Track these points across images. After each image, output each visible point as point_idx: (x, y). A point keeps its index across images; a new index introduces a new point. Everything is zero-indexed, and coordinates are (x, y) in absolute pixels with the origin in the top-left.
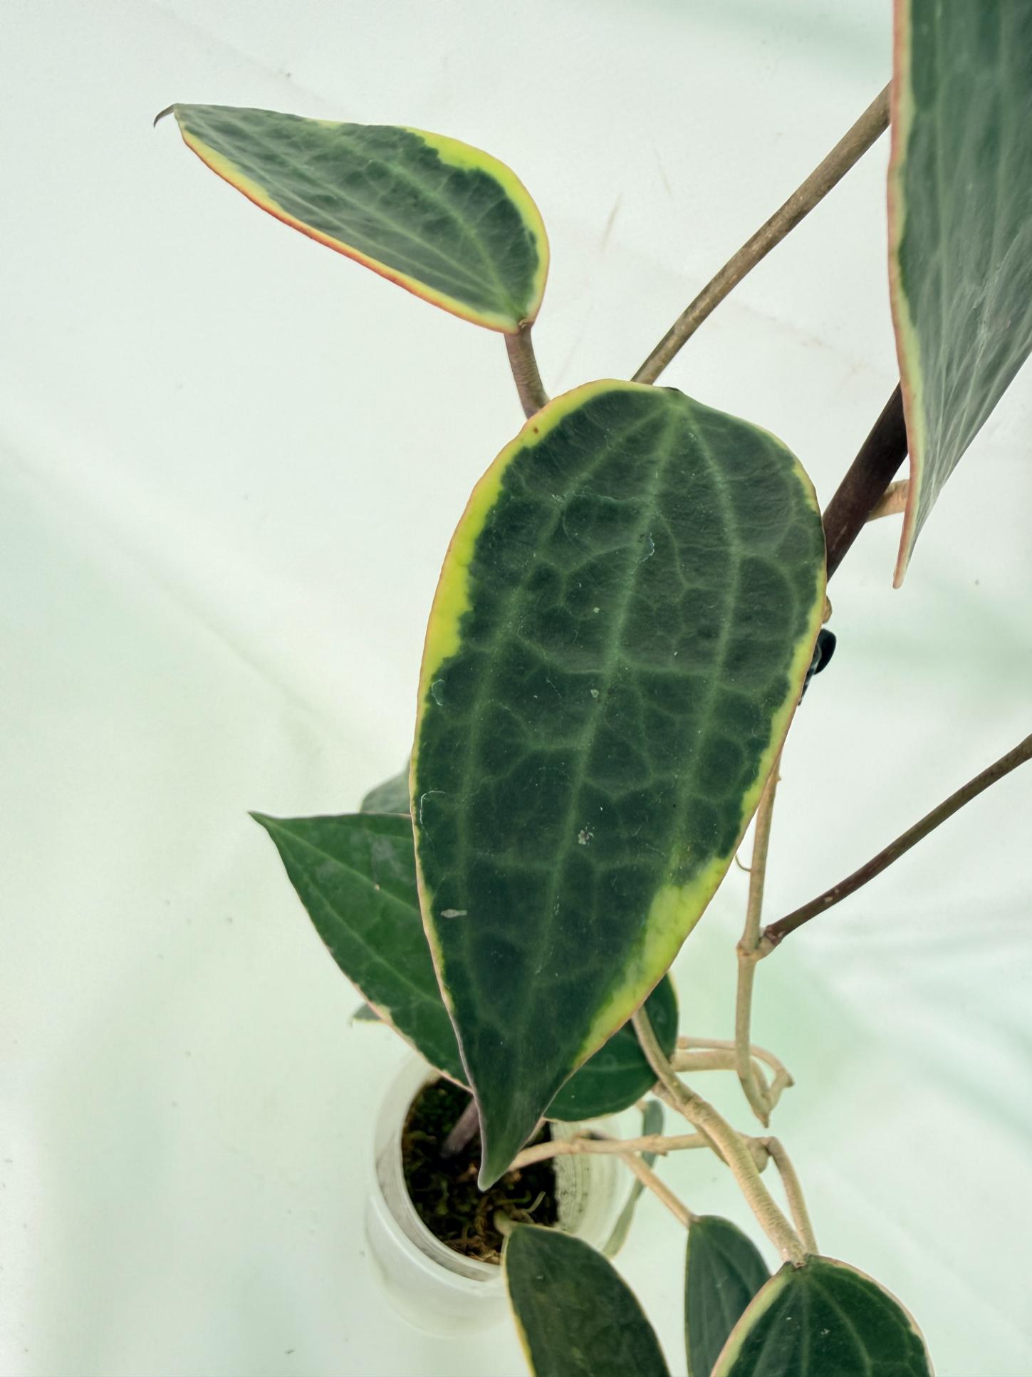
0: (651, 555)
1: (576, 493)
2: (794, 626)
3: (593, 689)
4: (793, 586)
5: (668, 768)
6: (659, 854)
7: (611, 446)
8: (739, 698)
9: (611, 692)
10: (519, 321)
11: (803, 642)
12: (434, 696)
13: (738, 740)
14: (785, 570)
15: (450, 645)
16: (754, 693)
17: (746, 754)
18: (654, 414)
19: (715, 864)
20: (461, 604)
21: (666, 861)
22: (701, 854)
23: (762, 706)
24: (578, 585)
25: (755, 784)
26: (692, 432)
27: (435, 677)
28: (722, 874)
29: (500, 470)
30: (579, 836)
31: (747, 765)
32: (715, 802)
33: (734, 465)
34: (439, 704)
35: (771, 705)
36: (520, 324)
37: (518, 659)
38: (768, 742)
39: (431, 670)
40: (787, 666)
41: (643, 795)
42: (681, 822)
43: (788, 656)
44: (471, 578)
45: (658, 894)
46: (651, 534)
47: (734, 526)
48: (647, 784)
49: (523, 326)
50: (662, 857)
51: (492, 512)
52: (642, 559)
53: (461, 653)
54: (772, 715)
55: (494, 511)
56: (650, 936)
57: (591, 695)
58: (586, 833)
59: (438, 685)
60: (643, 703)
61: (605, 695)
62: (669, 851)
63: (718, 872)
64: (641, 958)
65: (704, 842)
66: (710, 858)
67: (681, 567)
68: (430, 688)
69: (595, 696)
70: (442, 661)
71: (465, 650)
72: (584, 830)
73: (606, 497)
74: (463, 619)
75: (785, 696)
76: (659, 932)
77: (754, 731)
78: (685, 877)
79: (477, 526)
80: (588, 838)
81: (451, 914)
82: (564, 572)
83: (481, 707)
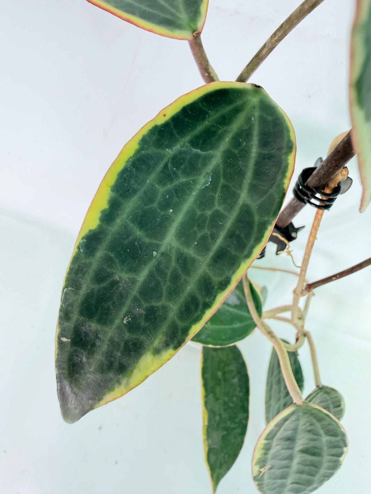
0: (207, 185)
1: (180, 147)
2: (246, 252)
3: (155, 251)
4: (256, 229)
5: (170, 300)
6: (151, 338)
7: (208, 121)
8: (209, 278)
9: (163, 254)
10: (193, 33)
11: (245, 262)
12: (80, 247)
13: (201, 300)
14: (257, 218)
15: (94, 224)
16: (216, 279)
17: (201, 307)
18: (239, 103)
19: (170, 351)
20: (104, 205)
21: (152, 343)
22: (167, 345)
23: (216, 287)
24: (166, 197)
25: (199, 324)
26: (254, 117)
27: (83, 238)
28: (172, 356)
29: (140, 137)
30: (125, 319)
31: (199, 313)
32: (181, 324)
33: (264, 143)
34: (81, 251)
35: (219, 289)
36: (194, 34)
37: (125, 232)
38: (211, 306)
39: (83, 234)
40: (234, 273)
41: (156, 309)
42: (164, 327)
43: (237, 266)
44: (111, 192)
45: (144, 355)
46: (211, 174)
47: (249, 181)
48: (159, 304)
49: (195, 35)
50: (152, 340)
51: (129, 160)
52: (202, 187)
53: (97, 228)
54: (218, 294)
55: (131, 159)
56: (136, 371)
57: (153, 254)
58: (128, 318)
59: (84, 242)
60: (173, 264)
61: (159, 255)
62: (155, 339)
63: (170, 355)
64: (129, 378)
65: (170, 340)
66: (169, 348)
67: (218, 195)
68: (80, 243)
69: (154, 255)
70: (88, 231)
71: (100, 227)
72: (128, 317)
73: (197, 150)
74: (103, 212)
75: (226, 287)
76: (140, 370)
77: (208, 298)
78: (157, 352)
79: (120, 167)
80: (128, 321)
81: (64, 339)
82: (161, 190)
83: (100, 254)
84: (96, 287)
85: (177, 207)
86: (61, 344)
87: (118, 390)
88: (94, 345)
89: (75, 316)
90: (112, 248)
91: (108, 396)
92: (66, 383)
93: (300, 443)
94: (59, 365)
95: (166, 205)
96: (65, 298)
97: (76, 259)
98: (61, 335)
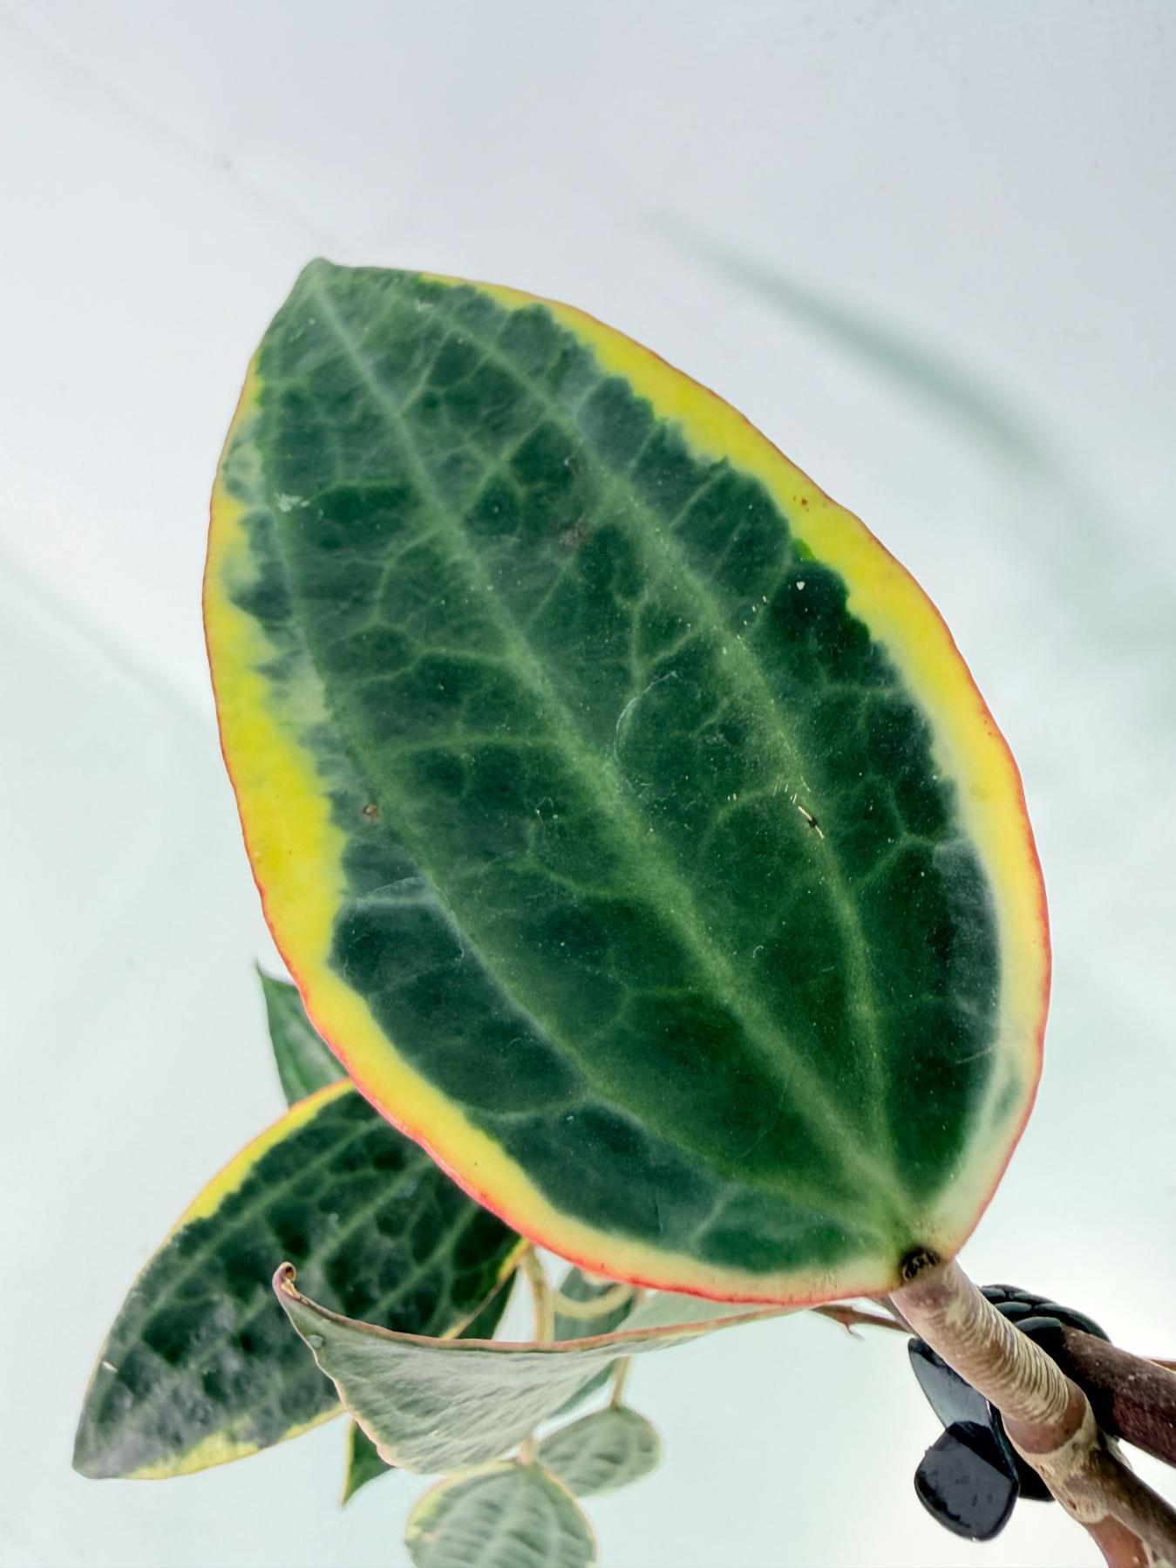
0: (406, 1195)
21: (230, 1424)
24: (335, 1192)
27: (185, 1228)
32: (278, 1415)
37: (250, 1234)
39: (186, 1222)
44: (250, 1171)
45: (214, 1435)
52: (396, 1194)
53: (212, 1218)
56: (194, 1453)
62: (238, 1419)
63: (250, 1452)
65: (258, 1431)
66: (252, 1442)
70: (195, 1219)
71: (215, 1217)
74: (228, 1196)
76: (200, 1453)
78: (233, 1439)
81: (108, 1366)
82: (330, 1180)
83: (201, 1256)
84: (180, 1303)
85: (345, 1215)
86: (101, 1371)
87: (162, 1468)
88: (148, 1388)
89: (134, 1338)
90: (224, 1251)
91: (145, 1471)
92: (91, 1427)
93: (512, 1520)
94: (89, 1403)
95: (327, 1206)
96: (130, 1306)
97: (164, 1255)
98: (108, 1357)
